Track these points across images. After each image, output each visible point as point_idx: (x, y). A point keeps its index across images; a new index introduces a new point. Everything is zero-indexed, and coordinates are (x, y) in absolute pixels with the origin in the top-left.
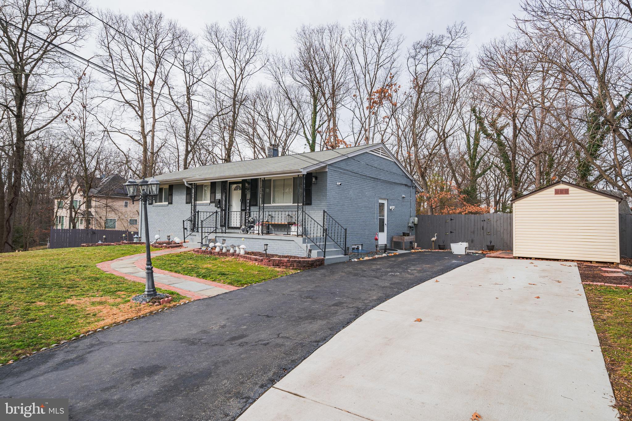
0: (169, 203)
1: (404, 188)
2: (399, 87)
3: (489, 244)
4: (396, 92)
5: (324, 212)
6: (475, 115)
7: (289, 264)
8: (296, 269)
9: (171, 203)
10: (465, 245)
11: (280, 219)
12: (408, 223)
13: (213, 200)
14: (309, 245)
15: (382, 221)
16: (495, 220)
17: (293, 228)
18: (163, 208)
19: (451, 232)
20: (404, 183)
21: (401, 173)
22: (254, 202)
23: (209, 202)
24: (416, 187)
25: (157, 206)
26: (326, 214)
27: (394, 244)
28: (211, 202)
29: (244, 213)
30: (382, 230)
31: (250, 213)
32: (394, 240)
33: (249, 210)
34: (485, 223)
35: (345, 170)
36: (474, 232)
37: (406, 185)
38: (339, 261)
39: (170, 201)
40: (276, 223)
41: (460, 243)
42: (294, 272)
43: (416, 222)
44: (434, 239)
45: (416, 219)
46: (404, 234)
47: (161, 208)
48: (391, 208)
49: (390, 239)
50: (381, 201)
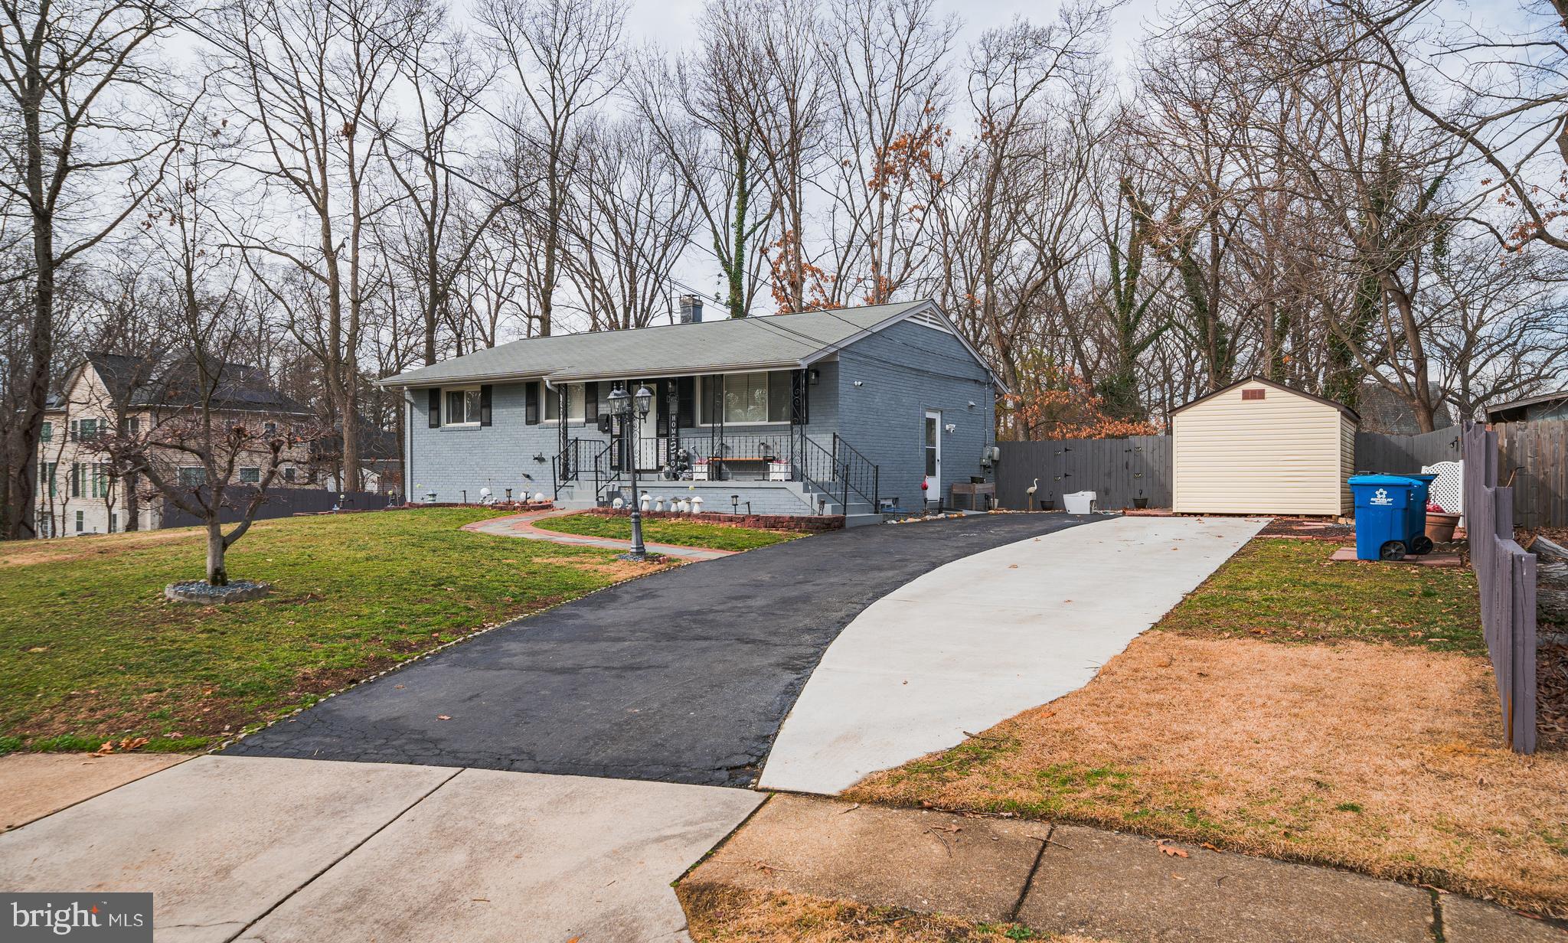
0: (483, 424)
1: (972, 388)
2: (948, 133)
3: (1138, 497)
4: (940, 144)
5: (835, 436)
6: (1131, 199)
7: (792, 524)
8: (804, 532)
9: (490, 424)
10: (1090, 495)
11: (743, 449)
12: (981, 459)
13: (591, 416)
14: (815, 495)
15: (931, 454)
16: (1150, 449)
17: (774, 467)
18: (469, 433)
19: (1066, 475)
20: (972, 376)
21: (966, 357)
22: (686, 419)
23: (583, 420)
24: (995, 384)
25: (453, 430)
26: (837, 440)
27: (954, 500)
28: (588, 421)
29: (663, 442)
30: (931, 472)
31: (677, 441)
32: (955, 491)
33: (677, 434)
34: (1132, 455)
35: (866, 357)
36: (1109, 474)
37: (976, 381)
38: (866, 523)
39: (484, 420)
40: (736, 458)
41: (1081, 493)
42: (801, 536)
43: (996, 456)
44: (1031, 490)
45: (997, 449)
46: (974, 480)
47: (462, 434)
48: (947, 427)
49: (947, 488)
50: (929, 415)
